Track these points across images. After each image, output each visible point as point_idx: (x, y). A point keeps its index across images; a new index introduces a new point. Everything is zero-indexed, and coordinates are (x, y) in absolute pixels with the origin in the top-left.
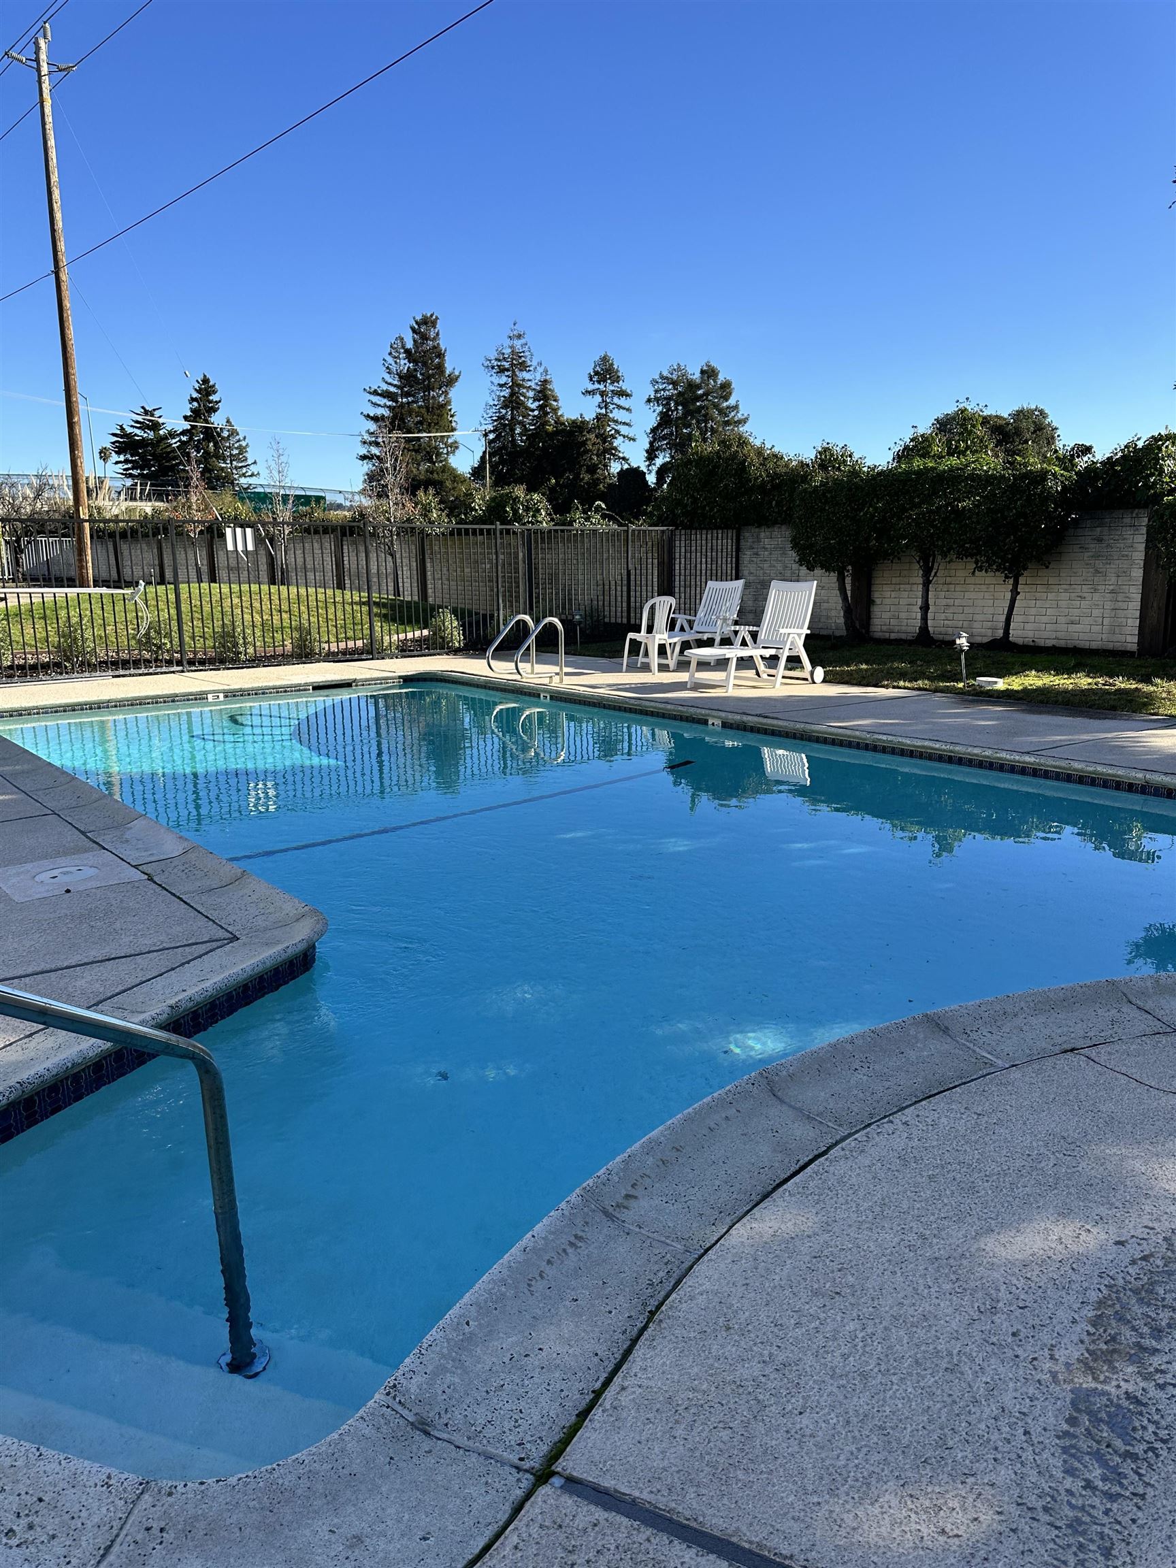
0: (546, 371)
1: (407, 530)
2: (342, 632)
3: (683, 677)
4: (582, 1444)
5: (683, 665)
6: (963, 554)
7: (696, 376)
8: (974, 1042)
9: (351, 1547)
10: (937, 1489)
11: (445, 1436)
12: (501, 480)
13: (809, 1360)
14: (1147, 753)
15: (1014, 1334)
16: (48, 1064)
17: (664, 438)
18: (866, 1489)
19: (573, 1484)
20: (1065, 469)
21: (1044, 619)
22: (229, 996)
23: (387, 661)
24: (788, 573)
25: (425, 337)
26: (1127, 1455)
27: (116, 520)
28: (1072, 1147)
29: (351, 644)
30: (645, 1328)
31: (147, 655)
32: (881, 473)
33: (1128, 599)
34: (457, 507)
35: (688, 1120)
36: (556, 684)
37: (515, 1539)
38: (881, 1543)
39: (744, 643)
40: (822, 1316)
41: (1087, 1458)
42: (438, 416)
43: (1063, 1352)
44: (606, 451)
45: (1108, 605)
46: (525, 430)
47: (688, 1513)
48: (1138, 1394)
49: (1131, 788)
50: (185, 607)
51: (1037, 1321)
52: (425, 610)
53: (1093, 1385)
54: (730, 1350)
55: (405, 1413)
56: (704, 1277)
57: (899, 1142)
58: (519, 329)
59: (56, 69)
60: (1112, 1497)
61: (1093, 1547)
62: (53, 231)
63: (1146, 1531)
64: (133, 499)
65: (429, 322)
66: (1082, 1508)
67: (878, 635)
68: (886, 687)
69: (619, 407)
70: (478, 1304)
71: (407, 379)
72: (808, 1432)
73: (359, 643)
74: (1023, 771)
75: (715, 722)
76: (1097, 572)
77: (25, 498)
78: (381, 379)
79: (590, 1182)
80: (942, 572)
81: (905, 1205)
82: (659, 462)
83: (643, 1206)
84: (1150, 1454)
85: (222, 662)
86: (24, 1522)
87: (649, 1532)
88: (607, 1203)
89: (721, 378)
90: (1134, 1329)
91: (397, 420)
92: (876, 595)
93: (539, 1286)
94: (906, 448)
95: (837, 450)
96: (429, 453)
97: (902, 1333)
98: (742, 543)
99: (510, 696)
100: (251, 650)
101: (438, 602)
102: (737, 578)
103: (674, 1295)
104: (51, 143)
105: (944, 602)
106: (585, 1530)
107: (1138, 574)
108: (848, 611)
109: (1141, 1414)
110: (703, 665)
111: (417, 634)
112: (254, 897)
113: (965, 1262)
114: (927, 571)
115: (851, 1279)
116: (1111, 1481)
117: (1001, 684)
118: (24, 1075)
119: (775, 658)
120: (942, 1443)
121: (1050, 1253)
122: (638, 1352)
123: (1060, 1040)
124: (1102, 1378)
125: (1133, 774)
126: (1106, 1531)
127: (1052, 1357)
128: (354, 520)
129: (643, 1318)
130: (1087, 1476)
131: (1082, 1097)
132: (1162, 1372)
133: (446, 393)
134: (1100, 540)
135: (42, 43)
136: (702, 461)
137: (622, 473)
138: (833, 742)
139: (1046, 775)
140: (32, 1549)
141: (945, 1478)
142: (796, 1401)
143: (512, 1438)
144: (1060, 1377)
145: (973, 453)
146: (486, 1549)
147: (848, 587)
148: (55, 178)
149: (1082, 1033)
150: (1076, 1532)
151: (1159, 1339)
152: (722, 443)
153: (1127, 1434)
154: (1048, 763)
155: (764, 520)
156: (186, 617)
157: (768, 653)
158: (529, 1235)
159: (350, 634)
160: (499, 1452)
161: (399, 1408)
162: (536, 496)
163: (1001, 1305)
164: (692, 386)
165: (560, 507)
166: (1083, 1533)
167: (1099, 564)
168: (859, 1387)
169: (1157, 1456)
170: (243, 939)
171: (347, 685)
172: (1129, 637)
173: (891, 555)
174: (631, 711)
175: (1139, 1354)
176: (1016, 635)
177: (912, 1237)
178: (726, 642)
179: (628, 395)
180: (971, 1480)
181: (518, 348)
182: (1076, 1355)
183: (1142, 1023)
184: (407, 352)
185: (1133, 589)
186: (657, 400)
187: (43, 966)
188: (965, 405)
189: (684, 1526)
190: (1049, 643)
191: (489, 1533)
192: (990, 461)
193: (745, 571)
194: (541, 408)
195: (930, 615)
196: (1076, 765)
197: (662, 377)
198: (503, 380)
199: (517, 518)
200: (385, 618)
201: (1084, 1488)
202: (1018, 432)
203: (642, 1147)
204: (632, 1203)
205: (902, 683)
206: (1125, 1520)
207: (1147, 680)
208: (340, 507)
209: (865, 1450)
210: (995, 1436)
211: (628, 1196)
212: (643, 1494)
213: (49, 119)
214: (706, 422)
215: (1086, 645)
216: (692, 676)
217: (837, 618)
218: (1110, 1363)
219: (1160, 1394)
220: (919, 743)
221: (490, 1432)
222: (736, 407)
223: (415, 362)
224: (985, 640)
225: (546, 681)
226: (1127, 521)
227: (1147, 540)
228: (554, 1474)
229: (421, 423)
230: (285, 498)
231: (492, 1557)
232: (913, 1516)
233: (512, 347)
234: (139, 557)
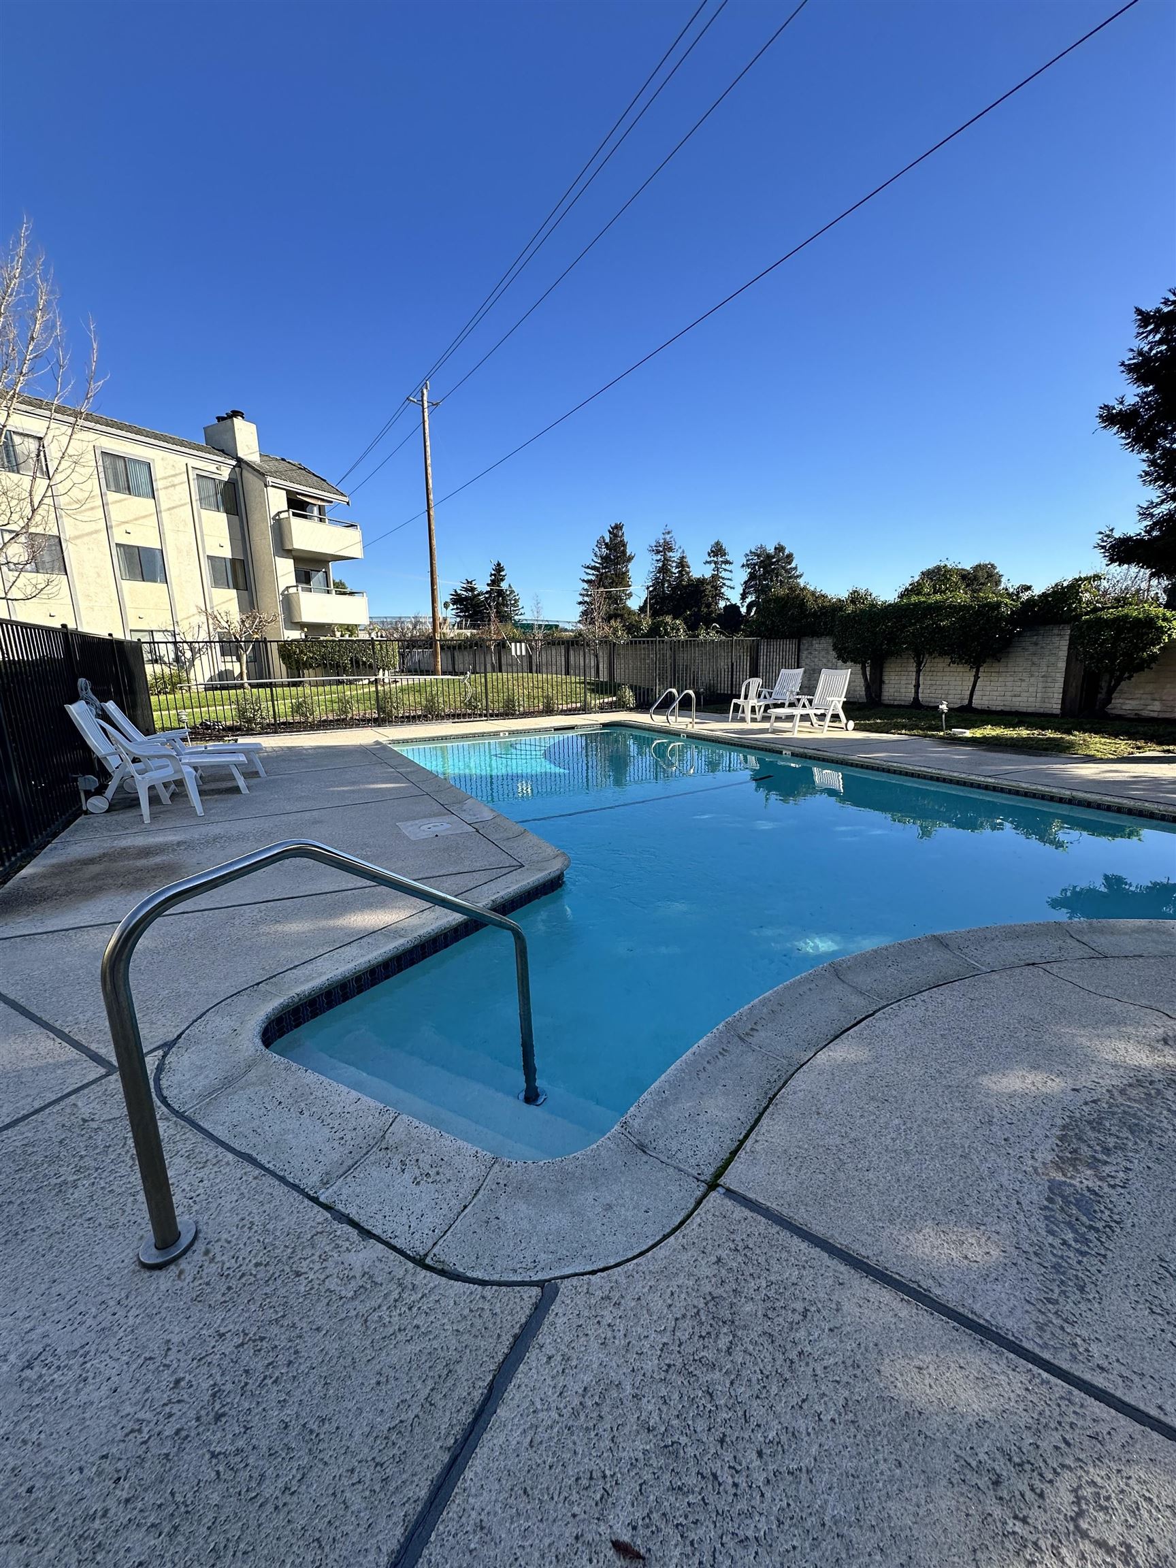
0: (683, 552)
1: (605, 641)
2: (568, 698)
3: (766, 725)
4: (734, 1171)
5: (766, 719)
6: (942, 654)
7: (772, 551)
8: (965, 954)
9: (606, 1210)
10: (960, 1230)
11: (654, 1154)
12: (655, 614)
13: (870, 1139)
14: (1072, 779)
15: (1005, 1140)
16: (433, 927)
17: (752, 587)
18: (912, 1223)
19: (730, 1193)
20: (1013, 600)
21: (995, 693)
22: (521, 897)
23: (592, 715)
24: (830, 665)
25: (616, 536)
26: (1091, 1227)
27: (452, 639)
28: (1038, 1025)
29: (574, 705)
30: (767, 1107)
31: (469, 711)
32: (890, 605)
33: (1054, 681)
34: (631, 628)
35: (787, 988)
36: (690, 729)
37: (698, 1220)
38: (925, 1257)
39: (804, 706)
40: (877, 1113)
41: (1062, 1225)
42: (621, 579)
43: (1040, 1155)
44: (717, 595)
45: (1040, 685)
46: (670, 585)
47: (801, 1221)
48: (1096, 1189)
49: (1061, 800)
50: (489, 686)
51: (1021, 1134)
52: (615, 686)
53: (1064, 1179)
54: (821, 1127)
55: (632, 1138)
56: (801, 1081)
57: (920, 1012)
58: (669, 528)
59: (432, 404)
60: (1083, 1254)
61: (1070, 1283)
62: (427, 489)
63: (1108, 1279)
64: (461, 628)
65: (618, 527)
66: (1062, 1257)
67: (886, 702)
68: (893, 734)
69: (725, 570)
70: (669, 1081)
71: (605, 559)
72: (873, 1183)
73: (579, 705)
74: (986, 787)
75: (787, 753)
76: (1033, 664)
77: (408, 629)
78: (591, 559)
79: (730, 1019)
80: (927, 666)
81: (926, 1051)
82: (748, 600)
83: (761, 1036)
84: (1108, 1229)
85: (507, 715)
86: (434, 1170)
87: (778, 1228)
88: (741, 1032)
89: (787, 552)
90: (1089, 1146)
91: (600, 581)
92: (886, 678)
93: (703, 1075)
94: (906, 590)
95: (862, 592)
96: (614, 599)
97: (930, 1129)
98: (802, 646)
99: (664, 735)
100: (521, 709)
101: (623, 682)
102: (798, 667)
103: (783, 1090)
104: (428, 443)
105: (929, 682)
106: (740, 1221)
107: (1062, 665)
108: (868, 687)
109: (1099, 1202)
110: (778, 719)
111: (610, 699)
112: (531, 844)
113: (969, 1090)
114: (919, 664)
115: (894, 1093)
116: (1081, 1243)
117: (968, 733)
118: (422, 932)
119: (824, 715)
120: (961, 1201)
121: (1027, 1091)
122: (764, 1121)
123: (1024, 958)
124: (1069, 1175)
125: (1063, 791)
126: (1080, 1275)
127: (1033, 1157)
128: (575, 637)
129: (766, 1101)
130: (1063, 1236)
131: (1042, 994)
132: (1112, 1177)
133: (627, 566)
134: (1036, 644)
135: (425, 391)
136: (778, 599)
137: (726, 607)
138: (862, 767)
139: (1002, 790)
140: (439, 1185)
141: (965, 1223)
142: (864, 1164)
143: (693, 1161)
144: (1040, 1171)
145: (951, 592)
146: (682, 1223)
147: (868, 673)
148: (429, 462)
149: (1039, 954)
150: (1058, 1272)
151: (1108, 1155)
152: (790, 589)
153: (1090, 1214)
154: (1004, 783)
155: (816, 633)
156: (490, 691)
157: (819, 712)
158: (696, 1045)
159: (574, 700)
160: (686, 1168)
161: (629, 1136)
162: (678, 622)
163: (995, 1120)
164: (769, 557)
165: (692, 627)
166: (1064, 1273)
167: (1035, 659)
168: (904, 1160)
169: (1113, 1231)
170: (526, 867)
171: (572, 728)
172: (1055, 705)
173: (897, 654)
174: (735, 745)
175: (1094, 1163)
176: (976, 703)
177: (932, 1071)
178: (792, 705)
179: (731, 563)
180: (983, 1228)
181: (668, 539)
182: (1050, 1158)
183: (1081, 951)
184: (606, 544)
185: (1058, 675)
186: (748, 565)
187: (427, 875)
188: (946, 563)
189: (799, 1228)
190: (999, 708)
191: (683, 1214)
192: (962, 596)
193: (803, 663)
194: (679, 572)
195: (920, 691)
196: (1024, 785)
197: (751, 552)
198: (659, 557)
199: (667, 633)
200: (592, 691)
201: (1062, 1245)
202: (976, 578)
203: (760, 1001)
204: (755, 1033)
205: (903, 732)
206: (1093, 1270)
207: (1070, 733)
208: (566, 630)
209: (910, 1199)
210: (997, 1202)
211: (752, 1029)
212: (773, 1206)
213: (427, 431)
214: (777, 577)
215: (1024, 710)
216: (772, 725)
217: (861, 691)
218: (1074, 1166)
219: (1112, 1191)
220: (918, 769)
221: (679, 1155)
222: (795, 568)
223: (610, 550)
224: (956, 706)
225: (684, 727)
226: (1056, 632)
227: (1070, 644)
228: (719, 1185)
229: (612, 583)
230: (540, 626)
231: (686, 1228)
232: (946, 1245)
233: (665, 539)
234: (463, 659)
